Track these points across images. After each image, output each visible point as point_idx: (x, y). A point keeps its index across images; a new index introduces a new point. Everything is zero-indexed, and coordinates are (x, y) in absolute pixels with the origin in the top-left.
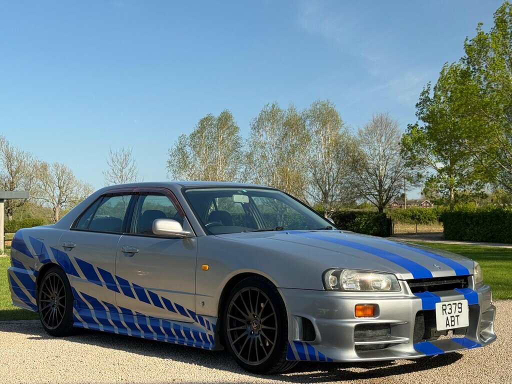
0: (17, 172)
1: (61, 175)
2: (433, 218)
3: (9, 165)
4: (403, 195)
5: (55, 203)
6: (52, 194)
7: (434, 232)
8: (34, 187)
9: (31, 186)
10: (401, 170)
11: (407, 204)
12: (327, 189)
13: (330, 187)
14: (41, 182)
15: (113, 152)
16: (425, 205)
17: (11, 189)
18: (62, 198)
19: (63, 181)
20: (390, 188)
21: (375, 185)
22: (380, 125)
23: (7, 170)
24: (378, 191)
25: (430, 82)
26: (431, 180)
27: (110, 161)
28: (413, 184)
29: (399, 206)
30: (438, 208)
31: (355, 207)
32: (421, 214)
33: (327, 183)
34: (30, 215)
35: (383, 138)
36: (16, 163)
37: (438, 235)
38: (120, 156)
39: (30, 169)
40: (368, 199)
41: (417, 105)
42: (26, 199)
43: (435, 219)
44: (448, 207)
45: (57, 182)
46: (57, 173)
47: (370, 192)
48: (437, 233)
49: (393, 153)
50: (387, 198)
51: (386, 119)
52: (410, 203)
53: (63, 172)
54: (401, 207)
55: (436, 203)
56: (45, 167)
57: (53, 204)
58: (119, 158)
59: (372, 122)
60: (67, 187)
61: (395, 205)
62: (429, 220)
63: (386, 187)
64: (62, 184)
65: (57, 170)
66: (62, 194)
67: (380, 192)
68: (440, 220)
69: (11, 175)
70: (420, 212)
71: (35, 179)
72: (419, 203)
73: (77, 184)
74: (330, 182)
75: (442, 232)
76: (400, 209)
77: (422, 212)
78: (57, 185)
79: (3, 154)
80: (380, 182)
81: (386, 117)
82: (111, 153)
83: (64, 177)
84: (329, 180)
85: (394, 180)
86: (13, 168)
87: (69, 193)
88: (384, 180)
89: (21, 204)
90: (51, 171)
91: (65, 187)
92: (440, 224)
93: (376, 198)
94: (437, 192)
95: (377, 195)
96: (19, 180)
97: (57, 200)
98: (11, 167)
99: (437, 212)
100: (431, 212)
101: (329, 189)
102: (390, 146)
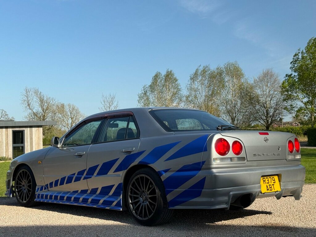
0: (47, 109)
1: (72, 111)
2: (300, 133)
3: (42, 106)
4: (281, 119)
5: (69, 127)
6: (67, 123)
7: (301, 141)
8: (57, 118)
9: (55, 118)
10: (280, 103)
11: (283, 125)
12: (234, 116)
13: (236, 115)
14: (61, 116)
15: (104, 96)
16: (294, 125)
17: (44, 120)
18: (73, 125)
19: (73, 114)
20: (273, 115)
21: (264, 114)
22: (267, 76)
23: (41, 109)
24: (265, 117)
25: (300, 48)
26: (301, 109)
27: (102, 101)
28: (288, 112)
29: (278, 126)
30: (303, 127)
31: (250, 127)
32: (293, 131)
33: (234, 112)
34: (54, 135)
35: (269, 84)
36: (46, 104)
37: (304, 143)
38: (109, 99)
39: (55, 107)
40: (260, 122)
41: (291, 63)
42: (52, 125)
43: (302, 133)
44: (310, 126)
45: (70, 115)
46: (70, 110)
47: (261, 118)
48: (303, 142)
49: (275, 93)
50: (271, 121)
51: (271, 72)
52: (285, 124)
53: (73, 109)
54: (279, 126)
55: (302, 123)
56: (63, 106)
57: (68, 128)
58: (108, 100)
59: (262, 74)
60: (76, 118)
61: (275, 125)
62: (298, 134)
63: (271, 114)
64: (73, 116)
65: (70, 108)
66: (73, 122)
67: (267, 117)
68: (305, 134)
69: (43, 111)
70: (291, 129)
71: (58, 113)
72: (291, 124)
73: (82, 116)
74: (236, 112)
75: (307, 141)
76: (279, 128)
77: (293, 129)
78: (70, 117)
79: (38, 99)
80: (267, 111)
81: (271, 71)
82: (103, 96)
83: (74, 112)
84: (235, 110)
85: (276, 110)
86: (44, 107)
87: (77, 121)
88: (270, 110)
89: (50, 129)
90: (67, 109)
91: (74, 118)
92: (305, 136)
93: (264, 121)
94: (304, 116)
95: (265, 119)
96: (48, 114)
97: (70, 125)
98: (43, 107)
99: (303, 129)
100: (299, 129)
101: (235, 116)
102: (273, 89)
